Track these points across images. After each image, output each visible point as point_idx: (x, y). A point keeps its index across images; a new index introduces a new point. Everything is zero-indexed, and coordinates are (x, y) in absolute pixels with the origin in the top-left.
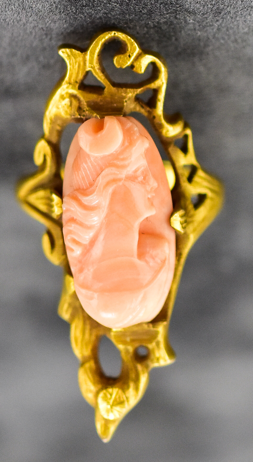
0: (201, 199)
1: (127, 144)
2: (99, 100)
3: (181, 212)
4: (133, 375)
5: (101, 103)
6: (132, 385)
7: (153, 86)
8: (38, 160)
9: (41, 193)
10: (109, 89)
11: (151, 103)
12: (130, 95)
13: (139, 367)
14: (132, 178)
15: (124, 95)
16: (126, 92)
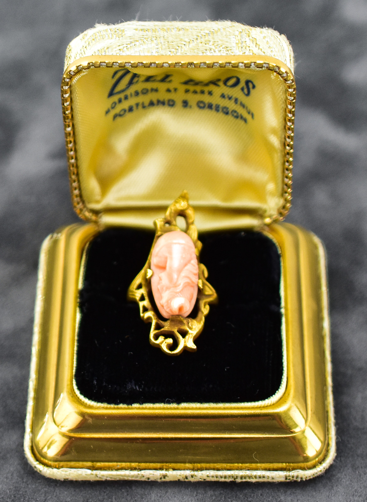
0: (140, 287)
1: (169, 302)
2: (180, 326)
3: (148, 277)
4: (172, 215)
5: (179, 324)
6: (173, 211)
7: (157, 331)
8: (208, 307)
9: (207, 293)
10: (176, 331)
11: (158, 327)
12: (166, 327)
13: (169, 218)
14: (168, 288)
15: (169, 328)
16: (168, 328)
